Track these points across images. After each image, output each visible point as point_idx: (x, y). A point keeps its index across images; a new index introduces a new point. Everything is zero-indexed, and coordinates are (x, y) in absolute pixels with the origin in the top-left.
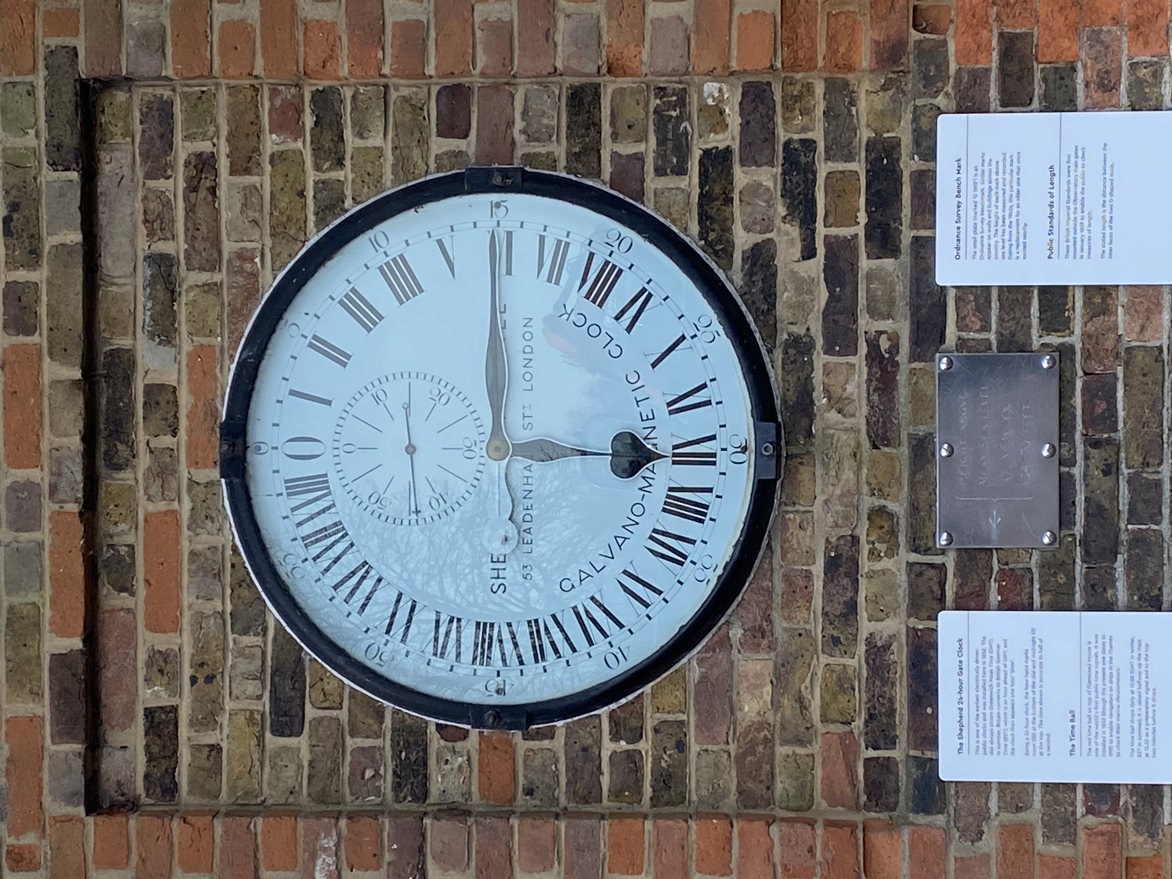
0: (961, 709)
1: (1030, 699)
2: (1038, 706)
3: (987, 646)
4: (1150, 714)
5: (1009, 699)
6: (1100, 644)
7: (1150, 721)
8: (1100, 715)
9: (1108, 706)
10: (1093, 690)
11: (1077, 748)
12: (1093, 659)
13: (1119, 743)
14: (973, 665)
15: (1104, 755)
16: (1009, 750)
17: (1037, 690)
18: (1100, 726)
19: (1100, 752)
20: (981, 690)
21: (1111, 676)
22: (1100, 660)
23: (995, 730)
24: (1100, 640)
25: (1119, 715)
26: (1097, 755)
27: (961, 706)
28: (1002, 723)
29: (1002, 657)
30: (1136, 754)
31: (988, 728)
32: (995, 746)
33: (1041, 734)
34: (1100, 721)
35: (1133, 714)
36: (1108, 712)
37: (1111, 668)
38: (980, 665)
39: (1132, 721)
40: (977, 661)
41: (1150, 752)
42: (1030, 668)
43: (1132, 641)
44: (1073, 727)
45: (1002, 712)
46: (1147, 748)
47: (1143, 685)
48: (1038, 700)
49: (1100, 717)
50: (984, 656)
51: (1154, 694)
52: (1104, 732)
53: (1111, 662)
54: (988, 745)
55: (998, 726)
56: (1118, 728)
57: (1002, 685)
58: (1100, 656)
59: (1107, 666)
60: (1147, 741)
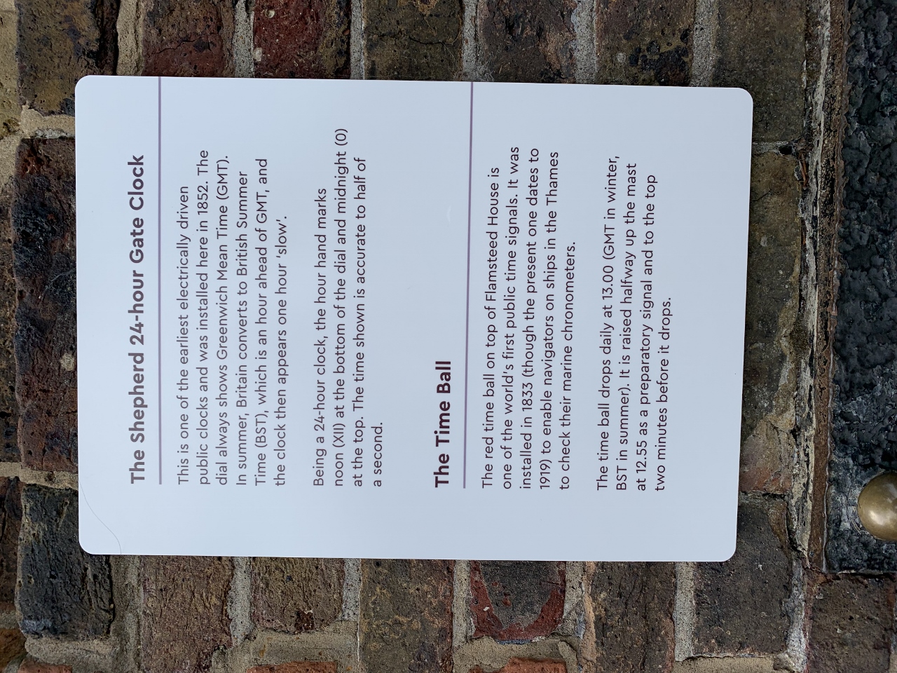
0: (138, 357)
1: (331, 332)
2: (351, 350)
3: (212, 178)
4: (655, 374)
5: (272, 327)
6: (523, 176)
7: (654, 392)
8: (517, 373)
9: (539, 348)
10: (500, 305)
11: (454, 465)
12: (504, 216)
13: (566, 452)
14: (172, 234)
15: (526, 485)
16: (271, 471)
17: (350, 304)
18: (517, 403)
19: (517, 476)
20: (193, 301)
21: (552, 268)
22: (523, 221)
23: (234, 413)
24: (524, 165)
25: (568, 374)
26: (507, 485)
27: (138, 348)
28: (252, 396)
29: (252, 207)
30: (612, 480)
31: (214, 408)
32: (233, 459)
33: (360, 426)
34: (517, 390)
35: (607, 373)
36: (539, 366)
37: (551, 244)
38: (193, 232)
39: (605, 391)
40: (183, 222)
41: (651, 476)
42: (332, 245)
43: (612, 168)
44: (445, 406)
45: (252, 364)
46: (641, 466)
47: (638, 290)
48: (350, 333)
49: (519, 380)
50: (203, 207)
51: (667, 315)
52: (527, 422)
53: (551, 227)
54: (213, 456)
55: (241, 403)
56: (567, 410)
57: (254, 289)
58: (524, 208)
59: (542, 237)
60: (642, 448)
